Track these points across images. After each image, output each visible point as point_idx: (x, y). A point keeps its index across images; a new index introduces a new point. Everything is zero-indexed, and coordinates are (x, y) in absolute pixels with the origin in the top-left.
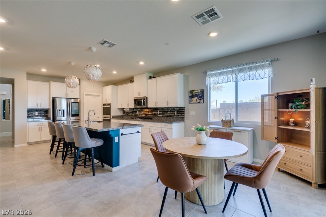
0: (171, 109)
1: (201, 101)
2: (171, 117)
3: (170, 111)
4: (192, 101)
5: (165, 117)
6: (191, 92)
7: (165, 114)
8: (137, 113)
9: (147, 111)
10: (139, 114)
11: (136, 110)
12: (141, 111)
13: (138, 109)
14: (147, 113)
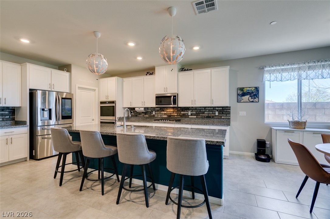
0: (210, 109)
1: (255, 99)
2: (210, 118)
3: (208, 111)
4: (242, 99)
5: (200, 119)
6: (242, 89)
7: (201, 115)
8: (154, 113)
9: (171, 111)
10: (157, 114)
11: (151, 110)
12: (160, 111)
13: (155, 109)
14: (171, 114)
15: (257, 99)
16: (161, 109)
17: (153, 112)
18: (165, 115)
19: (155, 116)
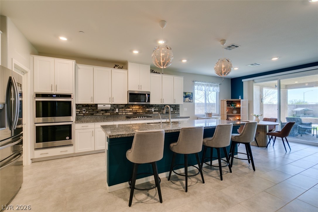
4: (186, 100)
6: (185, 93)
8: (117, 111)
9: (137, 108)
10: (122, 112)
11: (114, 107)
12: (125, 108)
13: (119, 106)
14: (136, 111)
15: (192, 100)
16: (126, 106)
17: (115, 109)
18: (130, 112)
19: (119, 114)
